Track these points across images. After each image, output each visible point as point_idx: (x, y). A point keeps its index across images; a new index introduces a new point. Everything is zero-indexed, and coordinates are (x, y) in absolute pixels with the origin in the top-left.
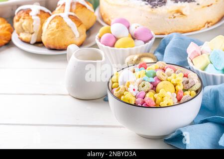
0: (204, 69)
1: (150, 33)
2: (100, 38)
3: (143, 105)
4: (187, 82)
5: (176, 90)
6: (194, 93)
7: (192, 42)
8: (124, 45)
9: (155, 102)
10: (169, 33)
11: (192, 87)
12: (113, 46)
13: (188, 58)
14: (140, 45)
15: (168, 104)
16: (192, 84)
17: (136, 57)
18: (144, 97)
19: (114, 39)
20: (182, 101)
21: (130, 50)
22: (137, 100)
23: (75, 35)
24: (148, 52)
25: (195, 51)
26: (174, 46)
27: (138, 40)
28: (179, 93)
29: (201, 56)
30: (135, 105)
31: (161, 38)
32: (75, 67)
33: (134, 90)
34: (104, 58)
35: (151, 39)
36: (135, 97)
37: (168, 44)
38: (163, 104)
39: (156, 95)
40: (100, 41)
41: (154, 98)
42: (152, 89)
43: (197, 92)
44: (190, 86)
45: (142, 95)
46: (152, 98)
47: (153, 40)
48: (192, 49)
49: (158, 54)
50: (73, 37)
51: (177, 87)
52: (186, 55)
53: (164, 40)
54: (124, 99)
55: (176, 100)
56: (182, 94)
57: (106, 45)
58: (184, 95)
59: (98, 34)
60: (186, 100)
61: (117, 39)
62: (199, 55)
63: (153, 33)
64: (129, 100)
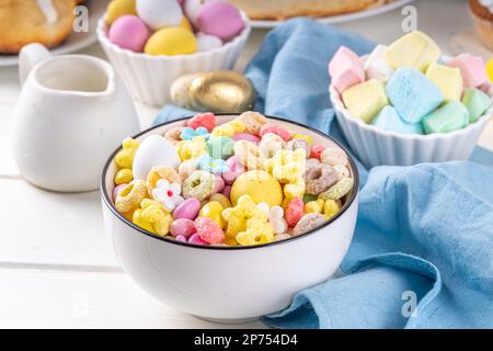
0: (370, 121)
1: (237, 16)
2: (108, 26)
3: (191, 241)
4: (318, 175)
5: (284, 197)
6: (333, 207)
7: (342, 48)
8: (170, 48)
9: (224, 229)
10: (288, 17)
11: (328, 188)
12: (141, 50)
13: (331, 89)
14: (211, 49)
15: (258, 239)
16: (331, 181)
17: (197, 82)
18: (197, 215)
19: (144, 32)
20: (297, 230)
21: (184, 62)
22: (175, 223)
23: (45, 19)
24: (231, 68)
25: (349, 72)
26: (296, 55)
27: (207, 33)
28: (292, 206)
29: (364, 84)
30: (169, 239)
31: (267, 30)
32: (34, 106)
33: (170, 194)
34: (111, 86)
35: (238, 33)
36: (172, 214)
37: (282, 45)
38: (245, 238)
39: (227, 213)
40: (107, 36)
41: (222, 218)
42: (221, 192)
43: (344, 202)
44: (324, 186)
45: (191, 209)
46: (217, 221)
47: (245, 35)
48: (341, 63)
49: (255, 75)
50: (39, 24)
51: (288, 188)
52: (328, 79)
53: (273, 37)
54: (141, 219)
55: (282, 226)
56: (300, 209)
57: (122, 46)
58: (305, 211)
59: (106, 16)
60: (309, 227)
61: (151, 31)
62: (360, 82)
63: (244, 16)
64: (153, 225)
